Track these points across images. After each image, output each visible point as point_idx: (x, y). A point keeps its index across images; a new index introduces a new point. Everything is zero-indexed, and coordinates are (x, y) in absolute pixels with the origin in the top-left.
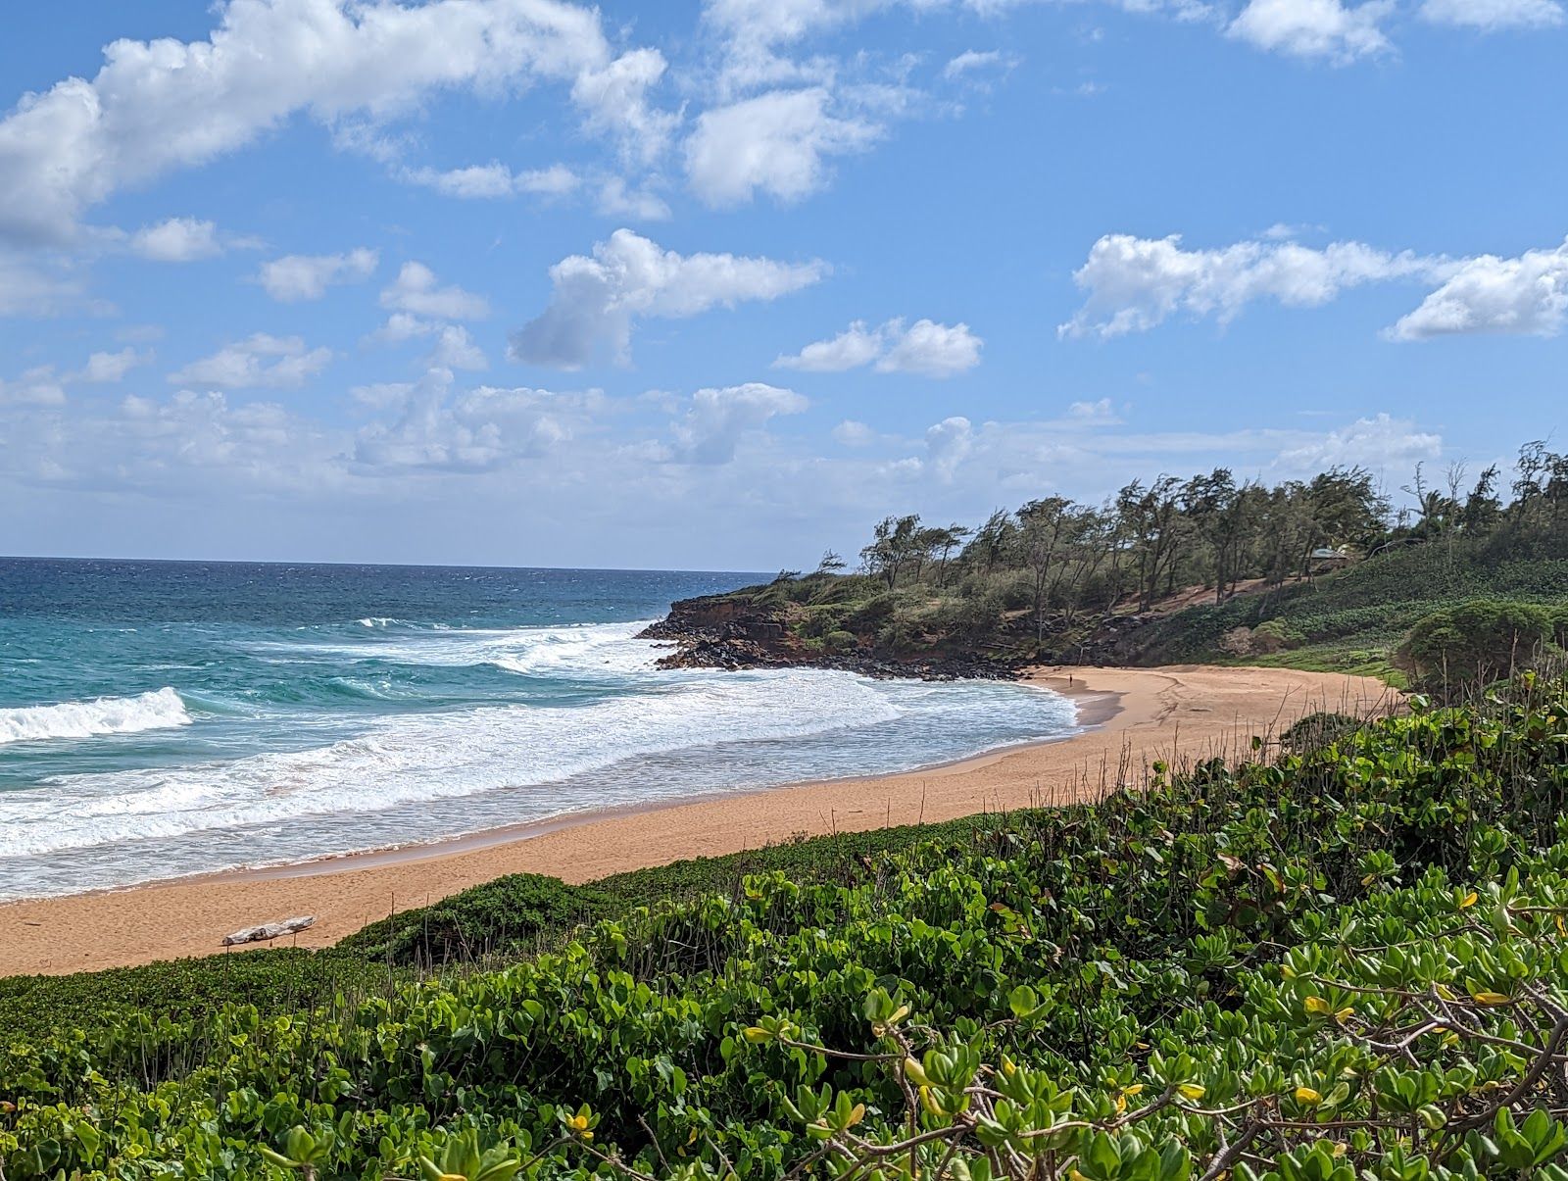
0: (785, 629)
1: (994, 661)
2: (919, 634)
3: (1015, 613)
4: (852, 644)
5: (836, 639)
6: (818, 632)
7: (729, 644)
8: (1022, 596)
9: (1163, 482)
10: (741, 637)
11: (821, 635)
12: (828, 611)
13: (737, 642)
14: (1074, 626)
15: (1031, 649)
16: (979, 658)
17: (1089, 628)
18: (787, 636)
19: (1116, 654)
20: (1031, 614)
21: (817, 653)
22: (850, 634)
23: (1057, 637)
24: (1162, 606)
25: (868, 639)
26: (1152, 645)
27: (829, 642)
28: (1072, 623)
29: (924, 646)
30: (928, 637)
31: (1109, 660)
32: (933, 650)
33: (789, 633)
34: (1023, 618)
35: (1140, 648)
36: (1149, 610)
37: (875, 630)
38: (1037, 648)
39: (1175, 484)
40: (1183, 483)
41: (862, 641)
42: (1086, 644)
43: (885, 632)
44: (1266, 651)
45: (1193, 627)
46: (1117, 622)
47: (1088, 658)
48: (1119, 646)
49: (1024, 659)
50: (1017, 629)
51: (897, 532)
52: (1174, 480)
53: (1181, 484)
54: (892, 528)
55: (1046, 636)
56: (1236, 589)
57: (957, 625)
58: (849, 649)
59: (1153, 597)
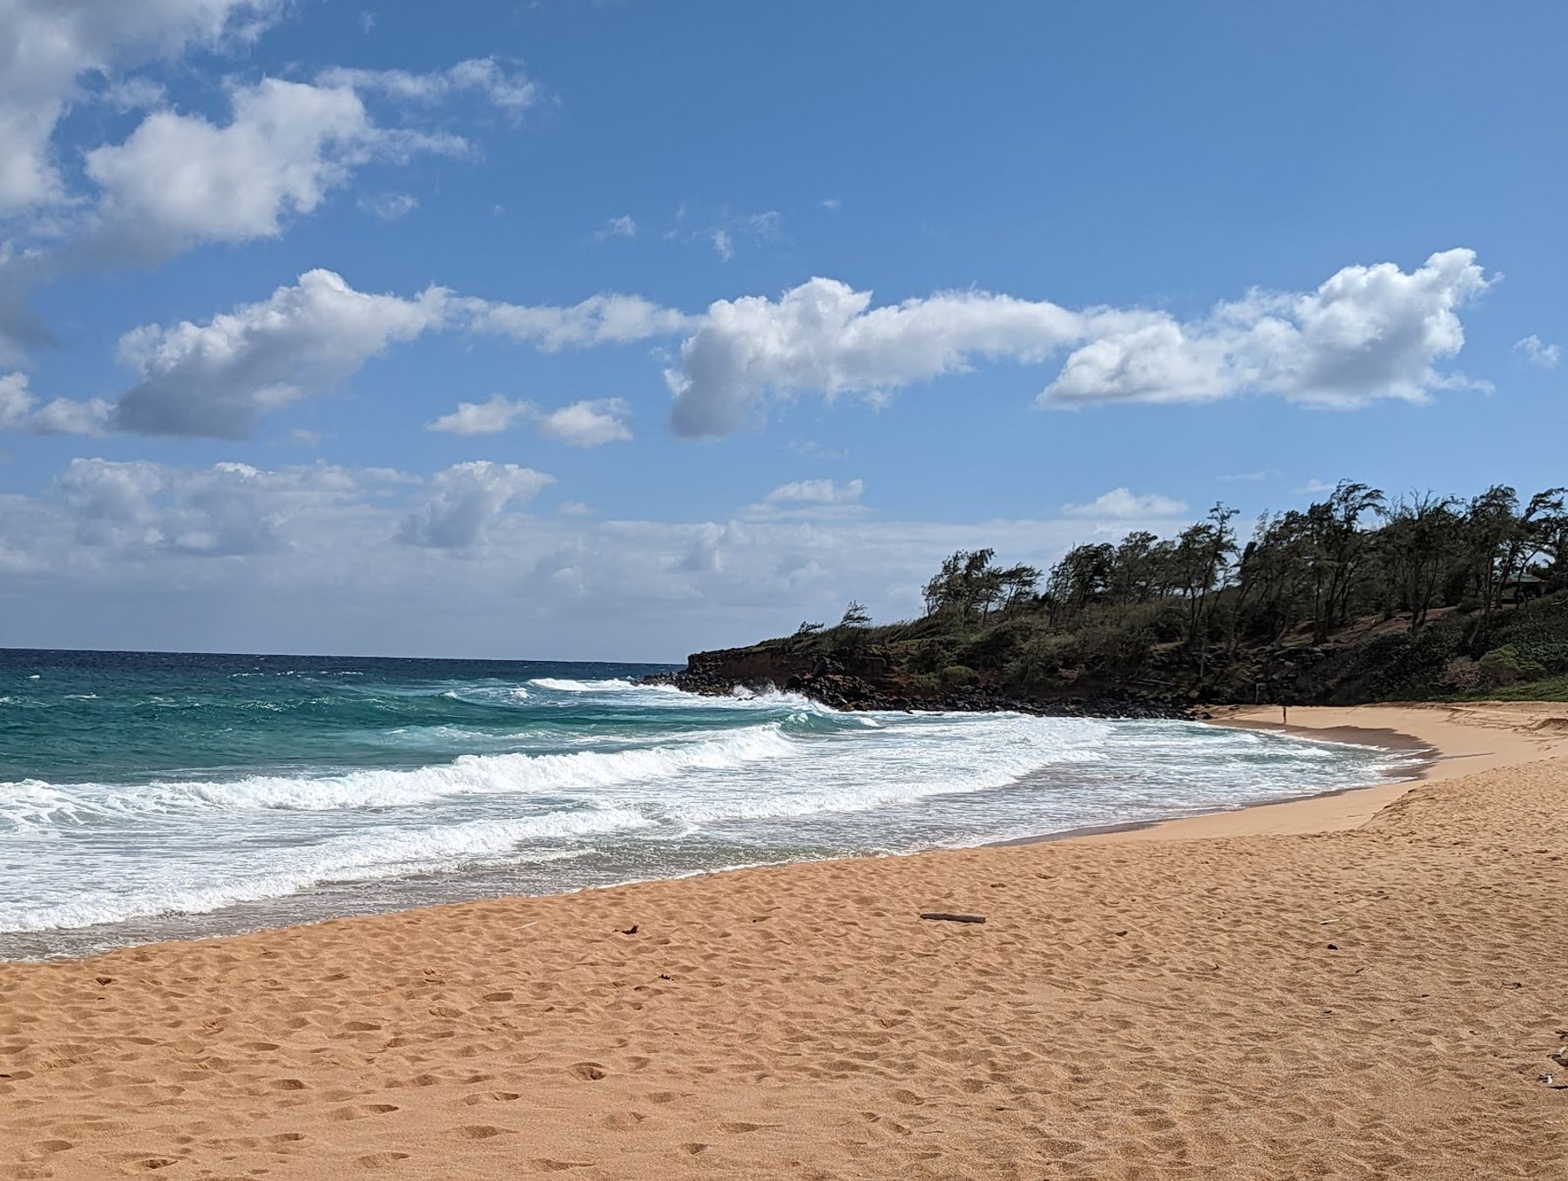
0: (889, 663)
1: (1152, 699)
2: (1054, 670)
3: (1164, 645)
4: (973, 681)
5: (954, 675)
6: (930, 667)
7: (828, 679)
8: (1169, 625)
9: (1343, 489)
10: (839, 672)
11: (934, 670)
12: (940, 643)
13: (837, 678)
14: (1238, 660)
15: (1193, 686)
16: (1132, 696)
17: (1258, 663)
18: (893, 672)
19: (1297, 690)
20: (1186, 646)
21: (933, 692)
22: (970, 670)
23: (1221, 673)
24: (1341, 636)
25: (992, 675)
26: (1343, 680)
27: (945, 678)
28: (1237, 657)
29: (1062, 683)
30: (1064, 672)
31: (1293, 698)
32: (1073, 687)
33: (896, 668)
34: (1177, 651)
35: (1330, 683)
36: (1327, 641)
37: (999, 664)
38: (1201, 685)
39: (1356, 493)
40: (1368, 491)
41: (984, 677)
42: (1258, 681)
43: (1013, 666)
44: (1499, 683)
45: (1392, 659)
46: (1291, 655)
47: (1268, 698)
48: (1301, 682)
49: (1188, 697)
50: (1169, 666)
51: (967, 568)
52: (1356, 488)
53: (1363, 493)
54: (963, 564)
55: (1208, 671)
56: (1427, 618)
57: (1100, 659)
58: (970, 687)
59: (1330, 627)
